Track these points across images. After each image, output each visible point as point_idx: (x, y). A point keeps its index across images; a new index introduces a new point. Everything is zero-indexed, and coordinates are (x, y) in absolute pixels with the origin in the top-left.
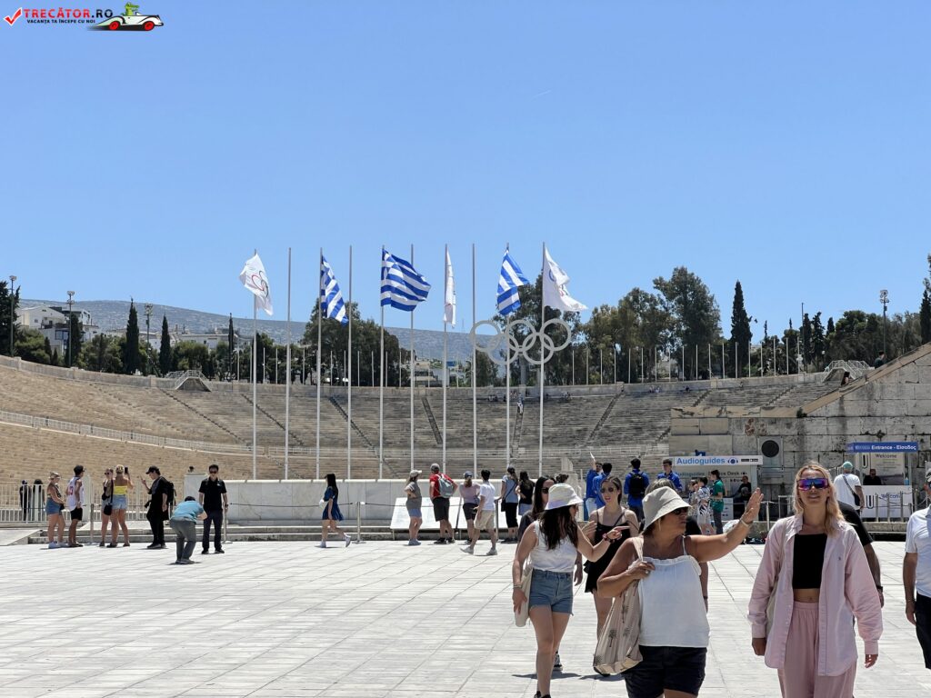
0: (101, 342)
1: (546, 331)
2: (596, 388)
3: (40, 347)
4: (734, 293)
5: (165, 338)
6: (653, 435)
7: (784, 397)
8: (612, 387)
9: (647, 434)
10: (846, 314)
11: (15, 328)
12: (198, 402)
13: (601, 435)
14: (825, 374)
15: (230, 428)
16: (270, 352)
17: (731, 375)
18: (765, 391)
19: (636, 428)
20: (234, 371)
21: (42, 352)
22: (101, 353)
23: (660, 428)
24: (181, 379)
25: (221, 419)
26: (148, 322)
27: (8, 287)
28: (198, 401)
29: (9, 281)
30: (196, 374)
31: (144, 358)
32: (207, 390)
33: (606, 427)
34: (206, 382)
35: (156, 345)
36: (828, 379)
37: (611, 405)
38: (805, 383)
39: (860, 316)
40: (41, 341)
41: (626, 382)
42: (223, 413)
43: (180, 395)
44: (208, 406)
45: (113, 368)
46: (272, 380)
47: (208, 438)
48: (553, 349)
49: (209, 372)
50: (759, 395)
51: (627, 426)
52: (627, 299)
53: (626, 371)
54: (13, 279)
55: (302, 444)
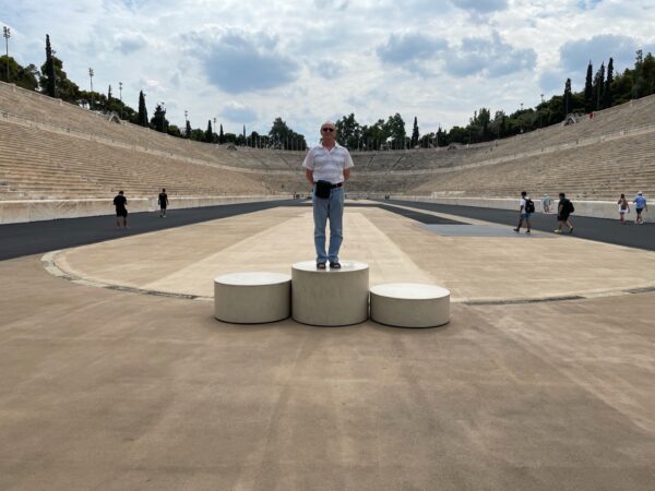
2: (367, 152)
4: (414, 120)
5: (222, 131)
6: (389, 168)
7: (432, 156)
8: (372, 152)
9: (386, 168)
12: (234, 154)
15: (245, 163)
16: (258, 137)
17: (412, 148)
18: (426, 153)
19: (382, 166)
20: (245, 144)
22: (199, 135)
23: (391, 166)
24: (227, 146)
25: (242, 160)
26: (215, 125)
27: (161, 107)
29: (161, 105)
30: (232, 144)
31: (215, 139)
32: (236, 150)
34: (236, 147)
35: (218, 133)
36: (449, 149)
37: (372, 158)
38: (440, 151)
39: (458, 128)
40: (178, 130)
41: (376, 150)
42: (242, 158)
43: (227, 151)
44: (237, 155)
45: (203, 141)
46: (259, 147)
47: (237, 166)
49: (237, 144)
50: (423, 155)
51: (379, 165)
52: (377, 123)
53: (376, 147)
54: (163, 104)
55: (270, 169)
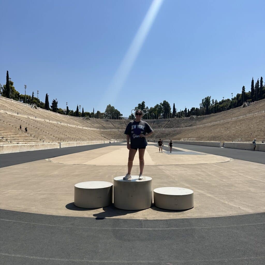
0: (72, 111)
1: (143, 111)
2: (151, 120)
3: (62, 112)
4: (173, 105)
5: (83, 111)
6: (162, 127)
7: (183, 121)
8: (154, 120)
9: (160, 127)
10: (192, 108)
11: (57, 108)
13: (153, 127)
14: (190, 117)
15: (94, 126)
16: (100, 114)
17: (173, 118)
18: (179, 120)
19: (159, 126)
20: (94, 117)
21: (62, 113)
22: (72, 113)
23: (163, 126)
24: (86, 118)
25: (92, 124)
26: (80, 108)
27: (56, 101)
28: (89, 121)
29: (56, 100)
30: (88, 117)
31: (79, 114)
32: (90, 119)
33: (154, 126)
34: (90, 118)
35: (81, 112)
36: (190, 118)
37: (154, 123)
38: (186, 119)
39: (194, 108)
40: (62, 111)
41: (156, 119)
42: (93, 123)
43: (85, 120)
44: (90, 122)
45: (75, 116)
46: (100, 118)
47: (90, 127)
48: (144, 114)
49: (90, 117)
50: (178, 121)
51: (157, 126)
52: (156, 106)
53: (156, 117)
54: (56, 99)
55: (106, 128)
